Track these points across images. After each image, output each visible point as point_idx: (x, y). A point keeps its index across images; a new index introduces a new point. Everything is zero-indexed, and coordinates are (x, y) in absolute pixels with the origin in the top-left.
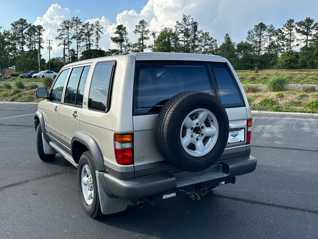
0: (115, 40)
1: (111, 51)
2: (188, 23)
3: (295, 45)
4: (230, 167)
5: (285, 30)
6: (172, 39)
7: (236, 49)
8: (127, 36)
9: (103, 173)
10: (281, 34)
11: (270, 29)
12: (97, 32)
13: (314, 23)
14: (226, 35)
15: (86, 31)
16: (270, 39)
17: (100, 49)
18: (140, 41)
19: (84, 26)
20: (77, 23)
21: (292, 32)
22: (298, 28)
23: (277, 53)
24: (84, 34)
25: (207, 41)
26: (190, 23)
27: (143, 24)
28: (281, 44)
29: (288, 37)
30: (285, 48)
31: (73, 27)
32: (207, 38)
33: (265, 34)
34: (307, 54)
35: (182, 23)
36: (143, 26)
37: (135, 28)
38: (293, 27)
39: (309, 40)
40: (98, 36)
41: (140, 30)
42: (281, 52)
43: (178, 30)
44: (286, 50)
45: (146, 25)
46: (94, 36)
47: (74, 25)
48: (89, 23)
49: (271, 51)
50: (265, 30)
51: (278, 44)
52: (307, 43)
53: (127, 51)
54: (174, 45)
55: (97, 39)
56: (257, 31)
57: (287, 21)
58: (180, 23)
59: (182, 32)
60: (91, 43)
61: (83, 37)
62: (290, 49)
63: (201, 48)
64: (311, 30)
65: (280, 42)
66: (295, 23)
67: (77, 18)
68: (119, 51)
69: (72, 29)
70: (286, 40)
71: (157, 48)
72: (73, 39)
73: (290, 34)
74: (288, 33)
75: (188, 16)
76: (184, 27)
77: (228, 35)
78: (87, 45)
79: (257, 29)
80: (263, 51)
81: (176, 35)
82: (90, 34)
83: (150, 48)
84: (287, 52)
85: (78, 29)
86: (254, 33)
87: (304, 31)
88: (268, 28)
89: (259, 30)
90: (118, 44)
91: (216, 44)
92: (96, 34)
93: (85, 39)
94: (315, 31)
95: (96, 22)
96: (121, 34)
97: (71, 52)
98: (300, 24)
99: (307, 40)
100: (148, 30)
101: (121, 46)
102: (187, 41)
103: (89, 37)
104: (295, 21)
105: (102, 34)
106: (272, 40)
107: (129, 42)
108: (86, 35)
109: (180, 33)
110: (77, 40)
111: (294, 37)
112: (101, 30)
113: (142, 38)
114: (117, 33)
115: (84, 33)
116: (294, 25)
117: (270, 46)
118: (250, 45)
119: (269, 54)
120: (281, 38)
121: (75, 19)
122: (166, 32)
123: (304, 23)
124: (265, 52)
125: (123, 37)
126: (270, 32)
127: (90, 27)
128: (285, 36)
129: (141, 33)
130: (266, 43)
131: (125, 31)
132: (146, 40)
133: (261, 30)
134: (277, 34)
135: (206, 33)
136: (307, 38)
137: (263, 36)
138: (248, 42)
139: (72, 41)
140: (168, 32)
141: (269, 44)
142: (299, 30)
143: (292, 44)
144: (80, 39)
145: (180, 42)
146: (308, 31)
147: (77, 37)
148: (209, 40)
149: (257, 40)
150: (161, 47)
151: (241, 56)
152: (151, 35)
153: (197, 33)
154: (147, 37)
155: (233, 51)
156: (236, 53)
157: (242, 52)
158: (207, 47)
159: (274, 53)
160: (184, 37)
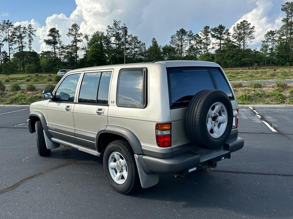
0: (48, 42)
1: (44, 52)
2: (118, 28)
3: (211, 48)
4: (230, 145)
5: (202, 35)
6: (104, 42)
7: (162, 51)
8: (61, 39)
9: (142, 156)
10: (199, 38)
11: (190, 34)
12: (29, 35)
13: (226, 29)
14: (153, 39)
15: (18, 34)
16: (190, 43)
17: (34, 50)
18: (73, 44)
19: (16, 29)
20: (8, 26)
21: (208, 37)
22: (213, 33)
23: (196, 55)
24: (16, 37)
25: (137, 44)
26: (121, 28)
27: (75, 27)
28: (199, 47)
29: (205, 41)
30: (203, 51)
31: (4, 29)
32: (136, 41)
33: (185, 38)
34: (221, 55)
35: (113, 27)
36: (76, 29)
37: (68, 31)
38: (208, 32)
39: (222, 44)
40: (31, 38)
41: (73, 33)
42: (200, 54)
43: (110, 33)
44: (203, 52)
45: (79, 28)
46: (26, 38)
47: (5, 28)
48: (21, 26)
49: (191, 53)
50: (185, 35)
51: (197, 47)
52: (220, 46)
53: (61, 53)
54: (106, 47)
55: (30, 41)
56: (179, 36)
57: (204, 28)
58: (111, 27)
59: (114, 36)
60: (24, 45)
61: (15, 39)
62: (207, 52)
63: (132, 50)
64: (224, 36)
65: (198, 46)
66: (210, 29)
67: (8, 21)
68: (53, 53)
69: (4, 32)
70: (203, 44)
71: (91, 50)
72: (5, 42)
73: (207, 39)
74: (205, 38)
75: (118, 21)
76: (115, 31)
77: (155, 39)
78: (20, 47)
79: (178, 34)
80: (185, 54)
81: (108, 38)
82: (23, 37)
83: (84, 50)
84: (205, 54)
85: (9, 32)
86: (176, 37)
87: (218, 36)
88: (188, 33)
89: (181, 35)
90: (52, 46)
91: (145, 47)
92: (29, 37)
93: (17, 41)
94: (227, 36)
95: (28, 25)
96: (54, 37)
97: (2, 54)
98: (215, 30)
99: (220, 44)
100: (81, 33)
101: (54, 48)
102: (118, 44)
103: (21, 39)
104: (210, 28)
105: (35, 37)
106: (191, 44)
107: (62, 44)
108: (18, 38)
109: (111, 36)
110: (9, 42)
111: (209, 41)
112: (34, 33)
113: (76, 41)
114: (50, 35)
115: (16, 35)
116: (210, 30)
117: (190, 49)
118: (174, 49)
119: (189, 56)
120: (199, 42)
121: (6, 22)
122: (98, 35)
123: (218, 29)
124: (186, 54)
125: (56, 40)
126: (190, 37)
127: (22, 30)
128: (202, 40)
129: (74, 35)
130: (187, 46)
131: (59, 34)
132: (79, 42)
133: (182, 35)
134: (195, 39)
135: (135, 37)
136: (221, 42)
137: (184, 41)
138: (172, 45)
139: (3, 43)
140: (100, 35)
141: (189, 47)
142: (214, 35)
143: (209, 47)
144: (12, 42)
145: (112, 45)
146: (221, 36)
147: (9, 40)
148: (138, 43)
149: (179, 44)
150: (94, 49)
151: (166, 58)
152: (84, 38)
153: (127, 37)
154: (80, 39)
155: (159, 53)
156: (162, 55)
157: (167, 54)
158: (136, 50)
159: (193, 55)
160: (115, 40)
